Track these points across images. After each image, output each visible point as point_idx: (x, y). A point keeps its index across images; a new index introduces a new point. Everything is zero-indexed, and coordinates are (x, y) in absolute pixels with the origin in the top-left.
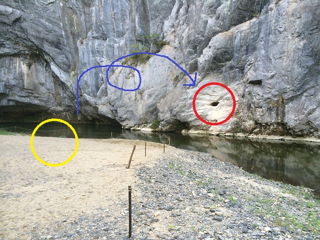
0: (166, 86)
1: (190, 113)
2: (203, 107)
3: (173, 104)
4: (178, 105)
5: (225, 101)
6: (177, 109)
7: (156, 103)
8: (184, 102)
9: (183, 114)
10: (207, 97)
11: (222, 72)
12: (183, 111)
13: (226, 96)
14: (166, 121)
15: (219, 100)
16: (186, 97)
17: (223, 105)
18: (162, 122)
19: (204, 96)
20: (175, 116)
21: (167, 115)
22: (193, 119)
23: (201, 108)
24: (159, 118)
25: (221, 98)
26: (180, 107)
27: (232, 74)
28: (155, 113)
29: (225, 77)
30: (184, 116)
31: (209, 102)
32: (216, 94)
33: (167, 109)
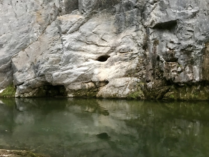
0: (27, 32)
1: (66, 72)
2: (87, 63)
3: (39, 58)
4: (48, 59)
5: (118, 54)
6: (46, 66)
7: (11, 58)
8: (57, 55)
9: (55, 73)
10: (93, 48)
11: (115, 12)
12: (56, 69)
13: (120, 47)
14: (27, 85)
15: (109, 52)
16: (60, 46)
17: (116, 60)
18: (21, 87)
19: (88, 47)
20: (42, 76)
21: (29, 75)
22: (71, 81)
23: (84, 64)
24: (16, 80)
25: (113, 49)
26: (51, 63)
27: (128, 16)
28: (9, 73)
29: (119, 19)
30: (56, 76)
31: (96, 55)
32: (105, 44)
33: (28, 65)
